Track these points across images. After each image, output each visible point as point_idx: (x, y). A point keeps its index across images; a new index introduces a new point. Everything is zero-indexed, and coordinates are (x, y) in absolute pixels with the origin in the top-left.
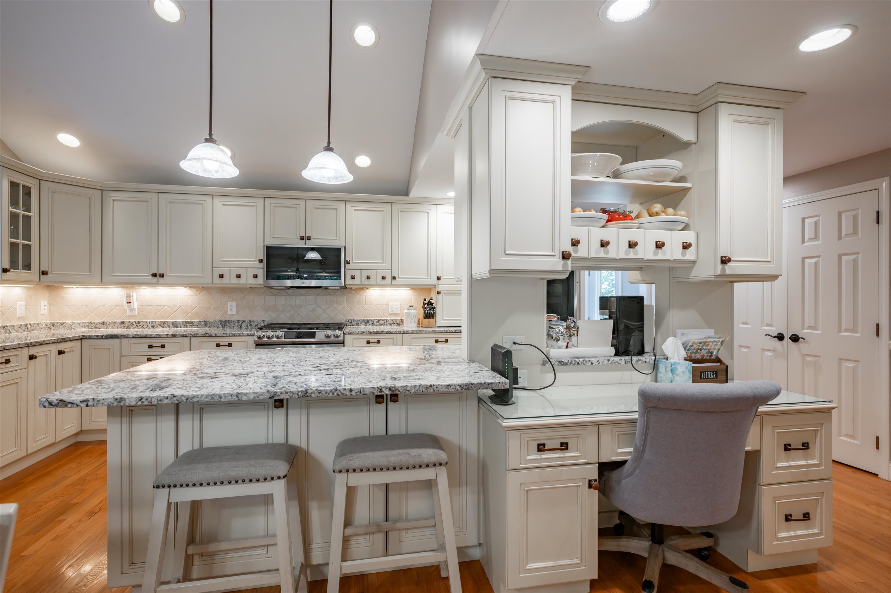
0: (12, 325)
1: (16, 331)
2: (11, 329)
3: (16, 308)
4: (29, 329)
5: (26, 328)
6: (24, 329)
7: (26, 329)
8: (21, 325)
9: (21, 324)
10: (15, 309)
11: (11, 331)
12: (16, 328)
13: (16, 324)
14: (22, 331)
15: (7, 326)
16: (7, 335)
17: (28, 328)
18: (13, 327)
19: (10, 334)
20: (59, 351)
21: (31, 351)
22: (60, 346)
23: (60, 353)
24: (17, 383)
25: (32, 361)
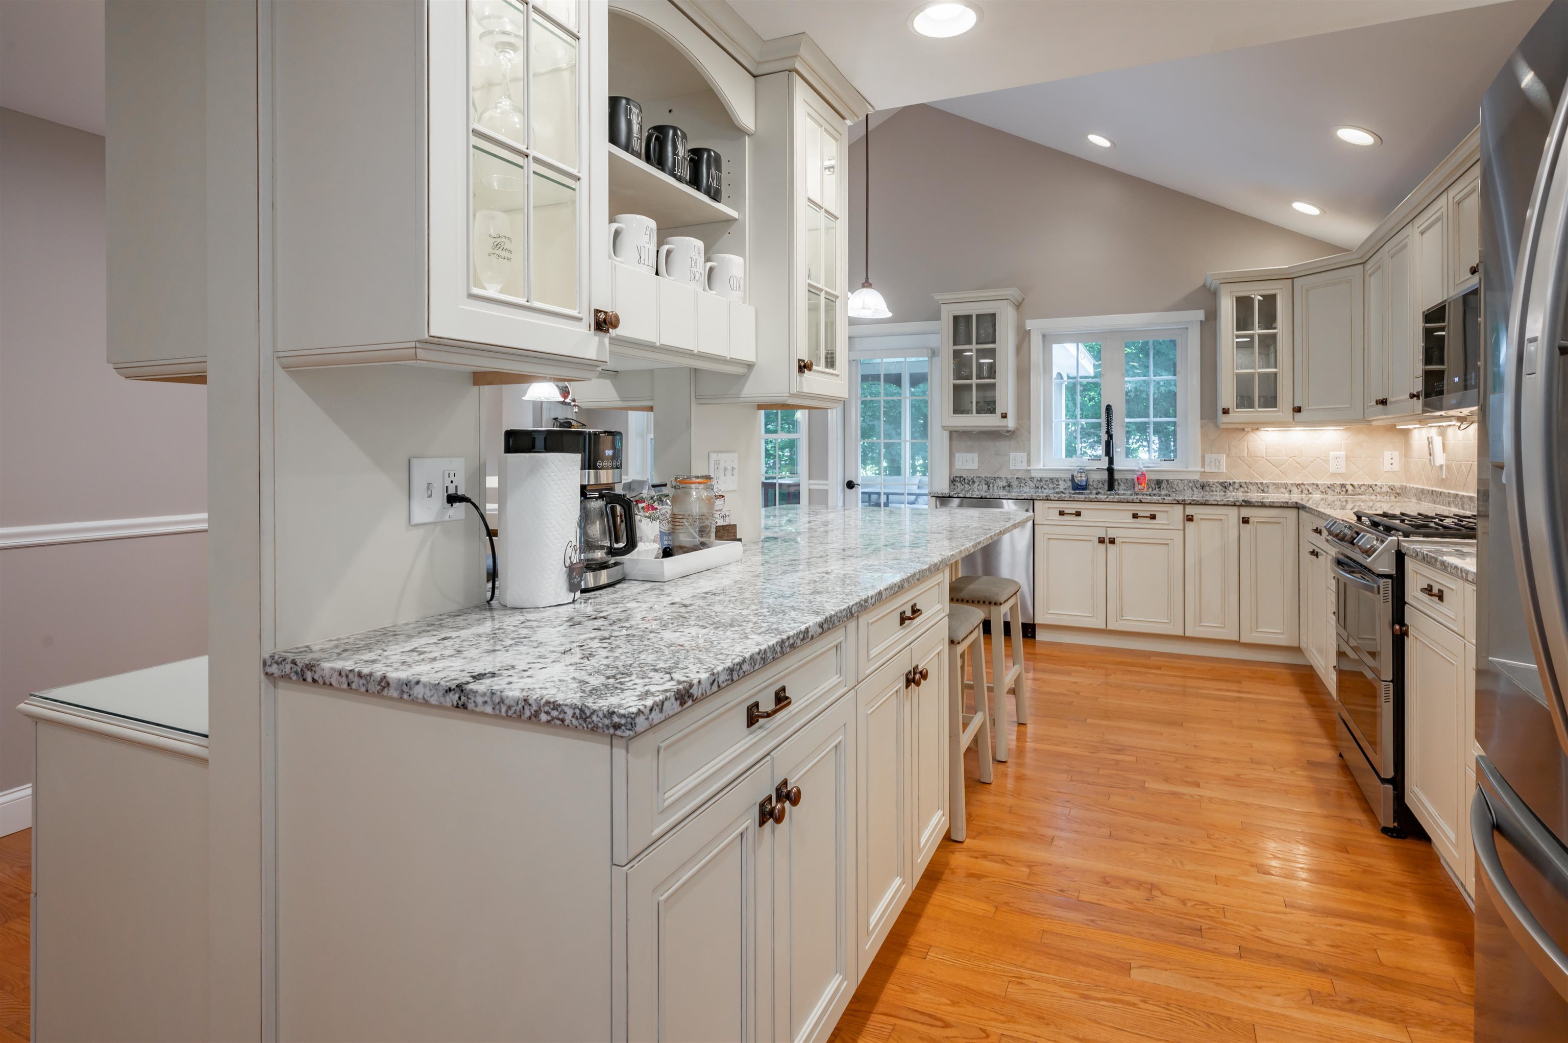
0: (1313, 484)
1: (1322, 492)
2: (1312, 489)
3: (1329, 460)
4: (1350, 492)
5: (1344, 490)
6: (1338, 490)
7: (1342, 491)
8: (1333, 485)
9: (1332, 483)
10: (1327, 461)
11: (1311, 491)
12: (1322, 489)
13: (1323, 483)
14: (1335, 493)
15: (1302, 484)
16: (1303, 496)
17: (1347, 490)
18: (1315, 487)
19: (1310, 495)
20: (1243, 518)
21: (1190, 510)
22: (1246, 512)
23: (1246, 521)
24: (1167, 544)
25: (1190, 523)
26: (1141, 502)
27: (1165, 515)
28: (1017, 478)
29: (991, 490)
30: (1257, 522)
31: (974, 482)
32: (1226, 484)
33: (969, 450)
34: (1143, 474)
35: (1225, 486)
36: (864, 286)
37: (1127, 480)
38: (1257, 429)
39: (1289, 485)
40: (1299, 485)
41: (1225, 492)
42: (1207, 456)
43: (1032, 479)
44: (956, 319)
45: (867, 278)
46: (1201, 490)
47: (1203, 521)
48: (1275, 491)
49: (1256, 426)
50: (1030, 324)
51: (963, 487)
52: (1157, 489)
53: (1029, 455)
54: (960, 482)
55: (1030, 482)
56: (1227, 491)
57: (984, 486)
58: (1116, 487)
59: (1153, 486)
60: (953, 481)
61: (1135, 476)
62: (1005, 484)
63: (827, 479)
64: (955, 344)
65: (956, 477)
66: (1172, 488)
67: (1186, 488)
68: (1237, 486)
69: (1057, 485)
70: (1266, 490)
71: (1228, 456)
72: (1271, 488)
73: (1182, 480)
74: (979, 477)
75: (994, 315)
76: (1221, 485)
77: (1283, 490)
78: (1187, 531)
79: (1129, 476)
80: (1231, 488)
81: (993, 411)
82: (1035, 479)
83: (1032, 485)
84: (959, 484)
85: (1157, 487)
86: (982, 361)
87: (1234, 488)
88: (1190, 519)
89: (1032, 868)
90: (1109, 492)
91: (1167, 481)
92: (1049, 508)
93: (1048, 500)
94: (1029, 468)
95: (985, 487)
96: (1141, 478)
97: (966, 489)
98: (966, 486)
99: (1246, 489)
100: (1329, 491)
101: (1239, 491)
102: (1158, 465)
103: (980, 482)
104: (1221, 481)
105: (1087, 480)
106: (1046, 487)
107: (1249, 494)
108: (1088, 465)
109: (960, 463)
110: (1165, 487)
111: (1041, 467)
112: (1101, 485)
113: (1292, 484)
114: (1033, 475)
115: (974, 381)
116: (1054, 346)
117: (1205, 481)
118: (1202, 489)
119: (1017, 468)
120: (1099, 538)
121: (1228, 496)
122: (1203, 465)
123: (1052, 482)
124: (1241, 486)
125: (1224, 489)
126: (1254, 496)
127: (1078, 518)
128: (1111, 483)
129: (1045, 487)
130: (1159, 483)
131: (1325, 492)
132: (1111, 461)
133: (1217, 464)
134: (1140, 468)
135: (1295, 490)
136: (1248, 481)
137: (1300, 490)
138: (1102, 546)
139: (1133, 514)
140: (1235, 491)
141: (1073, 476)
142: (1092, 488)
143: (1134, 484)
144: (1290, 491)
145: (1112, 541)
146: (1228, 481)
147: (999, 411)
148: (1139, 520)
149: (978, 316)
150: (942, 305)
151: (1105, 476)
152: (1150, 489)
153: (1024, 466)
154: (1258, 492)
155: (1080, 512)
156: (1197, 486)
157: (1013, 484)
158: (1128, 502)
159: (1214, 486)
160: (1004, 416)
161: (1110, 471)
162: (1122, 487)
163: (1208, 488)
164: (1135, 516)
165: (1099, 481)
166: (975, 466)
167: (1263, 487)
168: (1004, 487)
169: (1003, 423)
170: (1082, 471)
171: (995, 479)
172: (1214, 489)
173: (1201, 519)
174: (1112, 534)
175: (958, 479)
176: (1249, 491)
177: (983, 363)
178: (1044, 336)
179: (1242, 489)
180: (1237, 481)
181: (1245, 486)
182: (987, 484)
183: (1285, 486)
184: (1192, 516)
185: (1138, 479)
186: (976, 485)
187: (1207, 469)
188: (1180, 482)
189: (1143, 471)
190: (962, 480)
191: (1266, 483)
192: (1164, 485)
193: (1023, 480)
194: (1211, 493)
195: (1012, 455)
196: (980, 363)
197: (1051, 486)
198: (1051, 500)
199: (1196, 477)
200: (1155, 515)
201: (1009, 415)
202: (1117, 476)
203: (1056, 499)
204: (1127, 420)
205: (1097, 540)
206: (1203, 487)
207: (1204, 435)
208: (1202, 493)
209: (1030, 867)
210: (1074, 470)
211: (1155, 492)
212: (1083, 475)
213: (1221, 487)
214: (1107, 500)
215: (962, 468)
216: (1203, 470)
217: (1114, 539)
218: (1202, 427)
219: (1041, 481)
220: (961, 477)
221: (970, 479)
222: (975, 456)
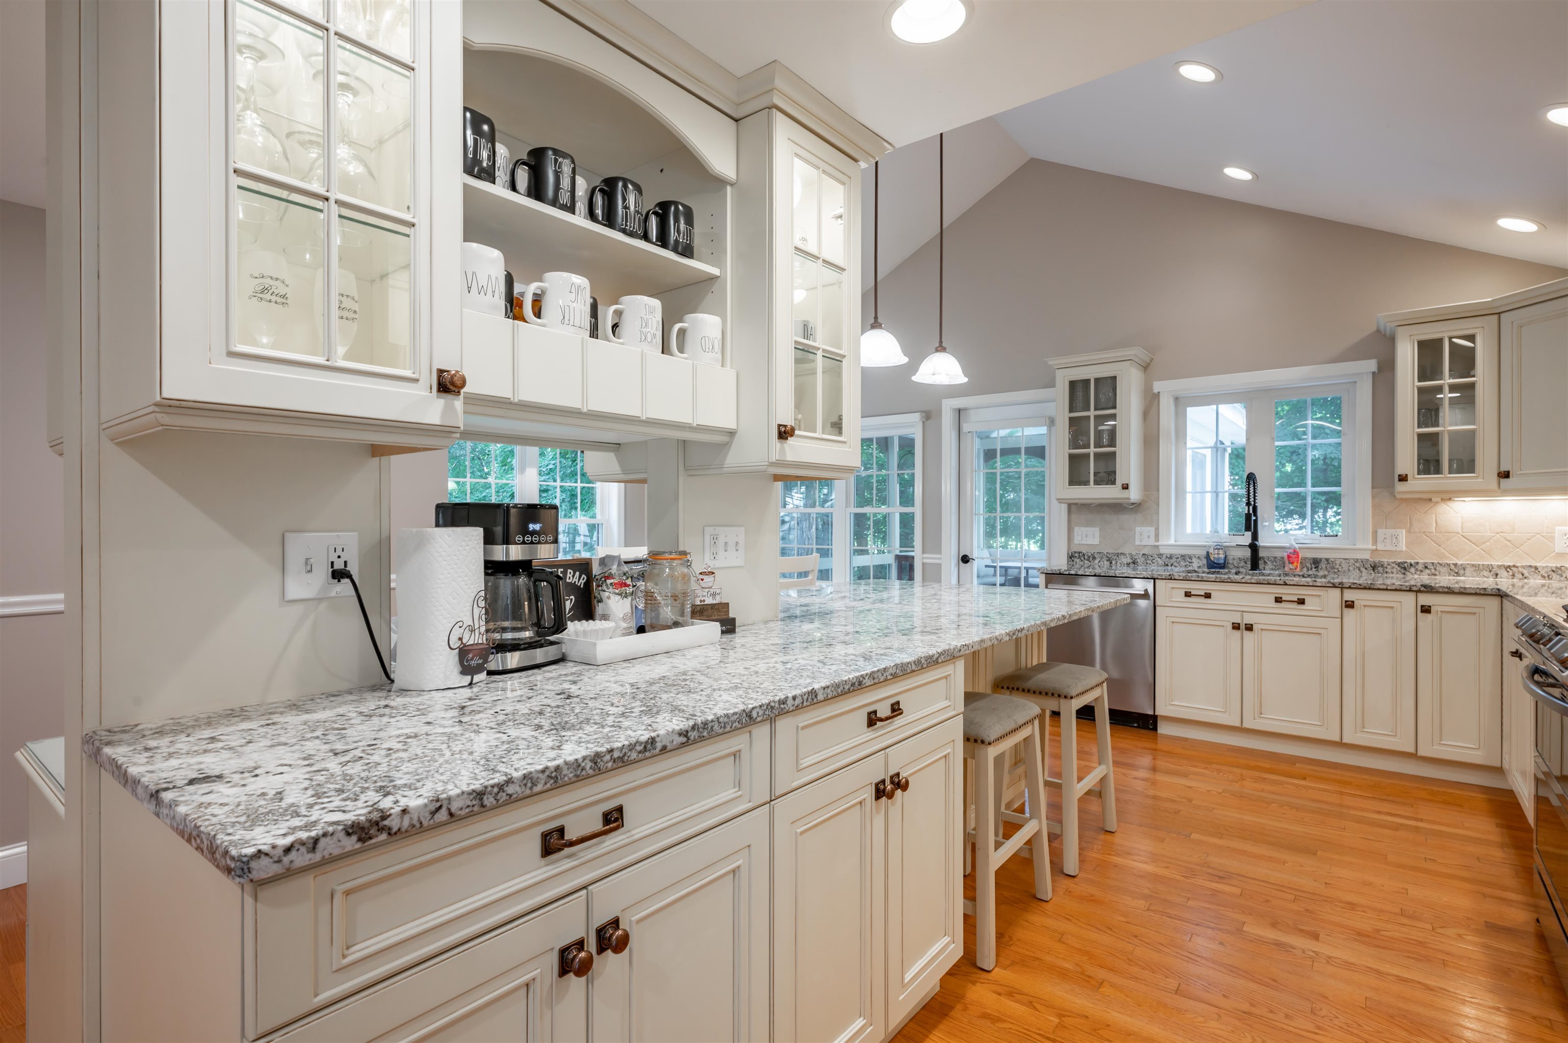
0: (1530, 566)
1: (1543, 577)
2: (1529, 573)
3: (1553, 538)
8: (1559, 568)
9: (1559, 565)
10: (1551, 538)
11: (1526, 574)
12: (1542, 572)
13: (1544, 565)
14: (1562, 579)
15: (1514, 566)
16: (1515, 580)
18: (1533, 570)
19: (1526, 581)
20: (1422, 606)
21: (1349, 595)
22: (1425, 599)
23: (1426, 610)
24: (1319, 634)
25: (1350, 610)
26: (1286, 584)
27: (1317, 599)
28: (1143, 554)
29: (1114, 567)
30: (1442, 612)
31: (1094, 558)
32: (1406, 565)
33: (1089, 524)
34: (1295, 551)
35: (1404, 568)
36: (937, 350)
37: (1275, 558)
38: (1450, 499)
39: (1495, 567)
40: (1509, 567)
41: (1404, 574)
42: (1381, 532)
43: (1160, 556)
44: (1073, 384)
45: (941, 342)
46: (1372, 572)
47: (1366, 608)
48: (1474, 574)
49: (1448, 496)
50: (1157, 386)
51: (1082, 563)
52: (1314, 569)
53: (1157, 529)
54: (1079, 557)
55: (1159, 560)
56: (1407, 573)
57: (1105, 562)
58: (1261, 566)
59: (1309, 565)
60: (1071, 557)
61: (1285, 554)
62: (1129, 561)
63: (940, 553)
64: (1071, 411)
65: (1075, 552)
66: (1334, 568)
67: (1351, 568)
68: (1420, 567)
69: (1190, 563)
70: (1461, 572)
71: (1409, 532)
72: (1468, 571)
73: (1346, 559)
74: (1100, 553)
75: (1115, 378)
76: (1399, 566)
77: (1486, 573)
78: (1345, 619)
79: (1278, 554)
80: (1412, 570)
81: (1113, 482)
82: (1164, 556)
83: (1160, 562)
84: (1078, 560)
85: (1313, 566)
86: (1101, 428)
87: (1417, 570)
88: (1350, 605)
89: (1063, 1019)
90: (1251, 572)
91: (1327, 560)
92: (1172, 588)
93: (1171, 579)
94: (1157, 544)
95: (1107, 563)
96: (1293, 556)
97: (1086, 566)
98: (1086, 562)
99: (1433, 571)
100: (1554, 575)
101: (1423, 573)
102: (1318, 542)
103: (1102, 558)
104: (1399, 561)
105: (1226, 557)
106: (1177, 565)
107: (1437, 577)
108: (1228, 540)
109: (1080, 538)
110: (1324, 566)
111: (1172, 542)
112: (1243, 564)
113: (1500, 567)
114: (1162, 551)
115: (1092, 450)
116: (1189, 409)
117: (1377, 560)
118: (1373, 570)
119: (1143, 543)
120: (1233, 623)
121: (1408, 578)
122: (1375, 541)
123: (1184, 560)
124: (1426, 567)
125: (1403, 571)
126: (1444, 580)
127: (1208, 601)
128: (1255, 560)
129: (1175, 564)
130: (1316, 562)
131: (1548, 576)
132: (1255, 537)
133: (1394, 541)
134: (1291, 545)
135: (1503, 573)
136: (1436, 562)
137: (1511, 573)
138: (1237, 633)
139: (1276, 598)
140: (1418, 573)
141: (1208, 553)
142: (1231, 566)
143: (1284, 563)
144: (1497, 575)
145: (1249, 628)
146: (1408, 561)
147: (1119, 481)
148: (1283, 605)
149: (1097, 380)
150: (1057, 371)
151: (1248, 553)
152: (1305, 569)
153: (1152, 542)
154: (1450, 575)
155: (1210, 594)
156: (1366, 566)
157: (1139, 561)
158: (1269, 584)
159: (1388, 567)
160: (1126, 487)
161: (1254, 547)
162: (1270, 565)
163: (1380, 569)
164: (1278, 600)
165: (1240, 559)
166: (1096, 541)
167: (1457, 570)
168: (1128, 564)
169: (1124, 495)
170: (1219, 547)
171: (1118, 555)
172: (1388, 570)
173: (1365, 606)
174: (1248, 619)
175: (1077, 555)
176: (1437, 573)
177: (1103, 430)
178: (1177, 399)
179: (1427, 571)
180: (1421, 561)
181: (1432, 567)
182: (1109, 560)
183: (1490, 568)
184: (1353, 602)
185: (1289, 557)
186: (1097, 561)
187: (1380, 547)
188: (1344, 561)
189: (1295, 548)
190: (1081, 555)
191: (1462, 565)
192: (1323, 565)
193: (1150, 558)
194: (1385, 575)
195: (1138, 529)
196: (1100, 430)
197: (1183, 563)
198: (1175, 579)
199: (1366, 556)
200: (1304, 599)
201: (1131, 487)
202: (1261, 554)
203: (1181, 578)
204: (1277, 490)
205: (1231, 626)
206: (1374, 567)
207: (1375, 507)
208: (1373, 574)
209: (1060, 1016)
210: (1210, 546)
211: (1310, 572)
212: (1221, 552)
213: (1399, 569)
214: (1243, 581)
215: (1081, 543)
216: (1374, 547)
217: (1252, 625)
218: (1373, 497)
219: (1171, 558)
220: (1080, 553)
221: (1090, 554)
222: (1096, 531)
